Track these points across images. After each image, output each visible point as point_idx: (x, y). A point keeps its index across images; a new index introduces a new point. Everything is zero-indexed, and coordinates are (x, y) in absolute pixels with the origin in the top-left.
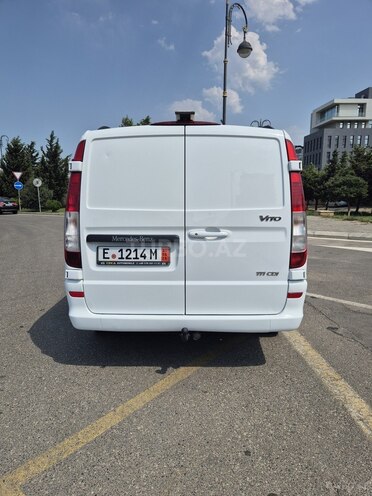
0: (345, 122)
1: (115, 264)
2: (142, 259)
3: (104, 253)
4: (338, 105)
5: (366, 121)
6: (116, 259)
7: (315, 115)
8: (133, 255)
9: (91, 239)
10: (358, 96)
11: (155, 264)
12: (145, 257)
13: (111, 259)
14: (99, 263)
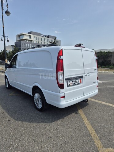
0: (26, 40)
1: (72, 86)
2: (77, 83)
3: (69, 83)
4: (24, 35)
5: (32, 41)
6: (72, 84)
7: (17, 36)
8: (75, 83)
9: (66, 79)
10: (29, 33)
11: (79, 84)
12: (77, 82)
13: (71, 85)
14: (68, 86)
